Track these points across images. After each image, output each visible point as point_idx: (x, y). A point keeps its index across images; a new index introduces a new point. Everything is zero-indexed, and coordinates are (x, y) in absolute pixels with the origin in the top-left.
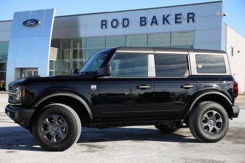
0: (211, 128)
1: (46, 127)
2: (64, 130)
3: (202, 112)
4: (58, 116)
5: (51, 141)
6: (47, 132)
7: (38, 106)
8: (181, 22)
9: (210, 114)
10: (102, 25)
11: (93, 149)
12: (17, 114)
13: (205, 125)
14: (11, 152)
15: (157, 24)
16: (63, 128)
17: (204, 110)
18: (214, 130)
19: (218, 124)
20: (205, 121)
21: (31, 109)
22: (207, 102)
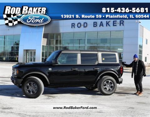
0: (107, 89)
1: (28, 87)
2: (36, 89)
3: (104, 81)
4: (33, 83)
5: (30, 94)
6: (28, 89)
7: (24, 78)
8: (116, 25)
9: (107, 82)
10: (72, 26)
11: (50, 97)
12: (15, 81)
13: (105, 87)
14: (13, 98)
15: (103, 26)
16: (35, 88)
17: (105, 80)
18: (109, 90)
19: (111, 87)
20: (105, 85)
21: (21, 79)
22: (106, 76)
